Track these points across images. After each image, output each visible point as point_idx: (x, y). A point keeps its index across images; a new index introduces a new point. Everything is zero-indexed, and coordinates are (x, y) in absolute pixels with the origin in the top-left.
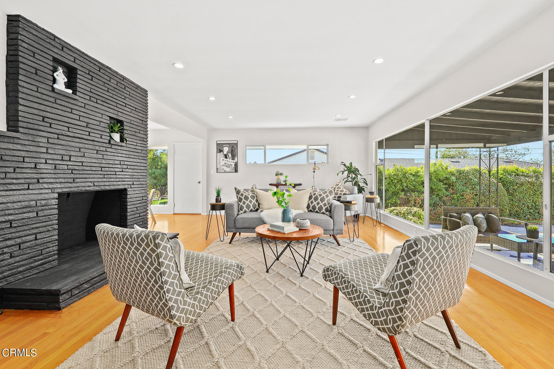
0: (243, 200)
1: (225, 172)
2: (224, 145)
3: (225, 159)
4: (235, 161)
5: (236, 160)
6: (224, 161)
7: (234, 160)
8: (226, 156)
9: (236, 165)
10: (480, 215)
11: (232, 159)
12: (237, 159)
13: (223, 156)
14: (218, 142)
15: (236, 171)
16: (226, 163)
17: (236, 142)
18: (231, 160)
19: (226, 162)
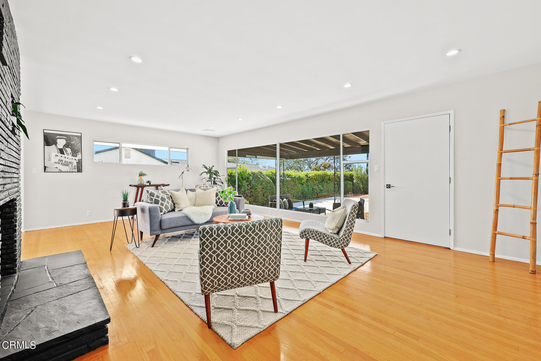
0: (160, 201)
1: (60, 171)
2: (58, 137)
3: (60, 155)
4: (77, 158)
5: (79, 157)
6: (58, 158)
7: (76, 156)
8: (61, 151)
9: (80, 163)
10: (285, 200)
11: (72, 156)
12: (80, 155)
13: (56, 150)
14: (45, 131)
15: (79, 170)
16: (62, 161)
17: (80, 135)
18: (70, 157)
19: (62, 159)
